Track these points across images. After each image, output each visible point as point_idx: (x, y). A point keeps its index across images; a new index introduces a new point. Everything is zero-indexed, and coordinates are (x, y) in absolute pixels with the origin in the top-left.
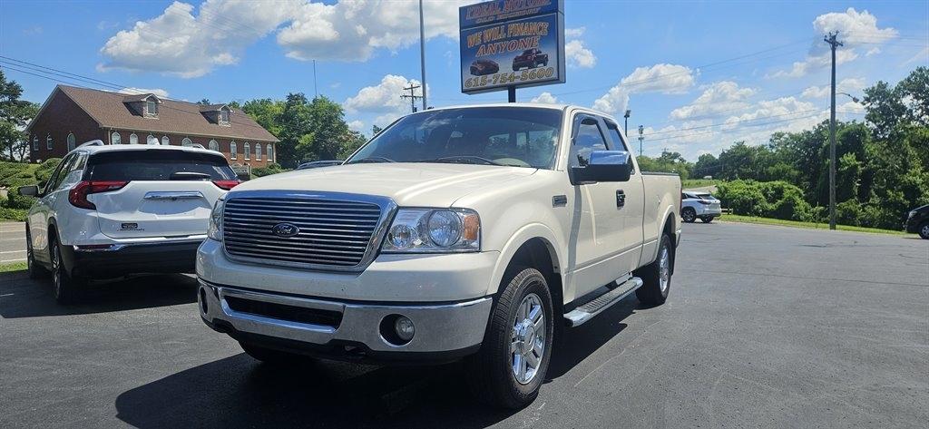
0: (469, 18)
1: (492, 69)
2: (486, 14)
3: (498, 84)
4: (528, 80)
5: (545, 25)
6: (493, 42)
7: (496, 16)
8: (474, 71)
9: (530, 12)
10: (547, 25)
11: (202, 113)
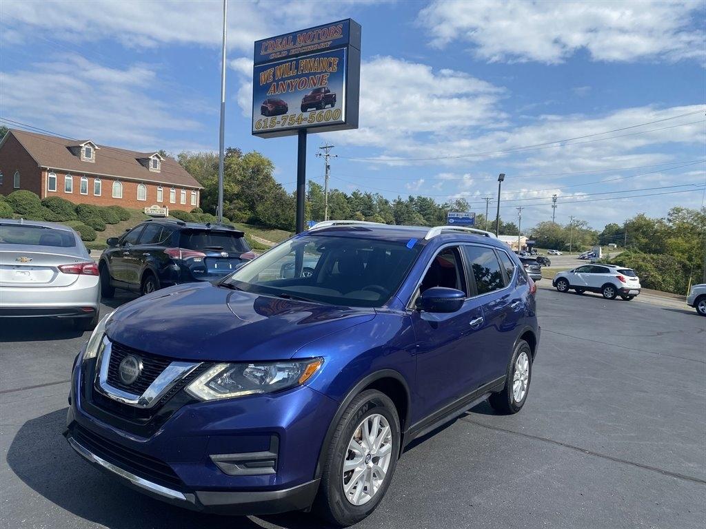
0: (263, 53)
1: (280, 109)
2: (280, 48)
3: (286, 126)
4: (316, 122)
5: (334, 60)
6: (283, 79)
7: (289, 51)
8: (264, 111)
9: (323, 46)
10: (337, 60)
11: (137, 159)
